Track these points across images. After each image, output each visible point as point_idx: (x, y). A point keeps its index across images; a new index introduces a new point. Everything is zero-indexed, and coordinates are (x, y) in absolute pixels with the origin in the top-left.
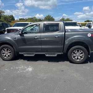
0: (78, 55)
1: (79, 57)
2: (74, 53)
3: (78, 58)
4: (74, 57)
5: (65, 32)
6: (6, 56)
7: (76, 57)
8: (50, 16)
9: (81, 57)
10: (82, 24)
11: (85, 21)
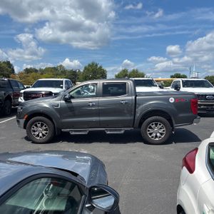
0: (157, 131)
1: (158, 135)
2: (150, 128)
3: (156, 136)
4: (151, 134)
5: (136, 96)
6: (38, 135)
7: (154, 135)
8: (97, 65)
9: (161, 134)
10: (165, 82)
11: (172, 77)
